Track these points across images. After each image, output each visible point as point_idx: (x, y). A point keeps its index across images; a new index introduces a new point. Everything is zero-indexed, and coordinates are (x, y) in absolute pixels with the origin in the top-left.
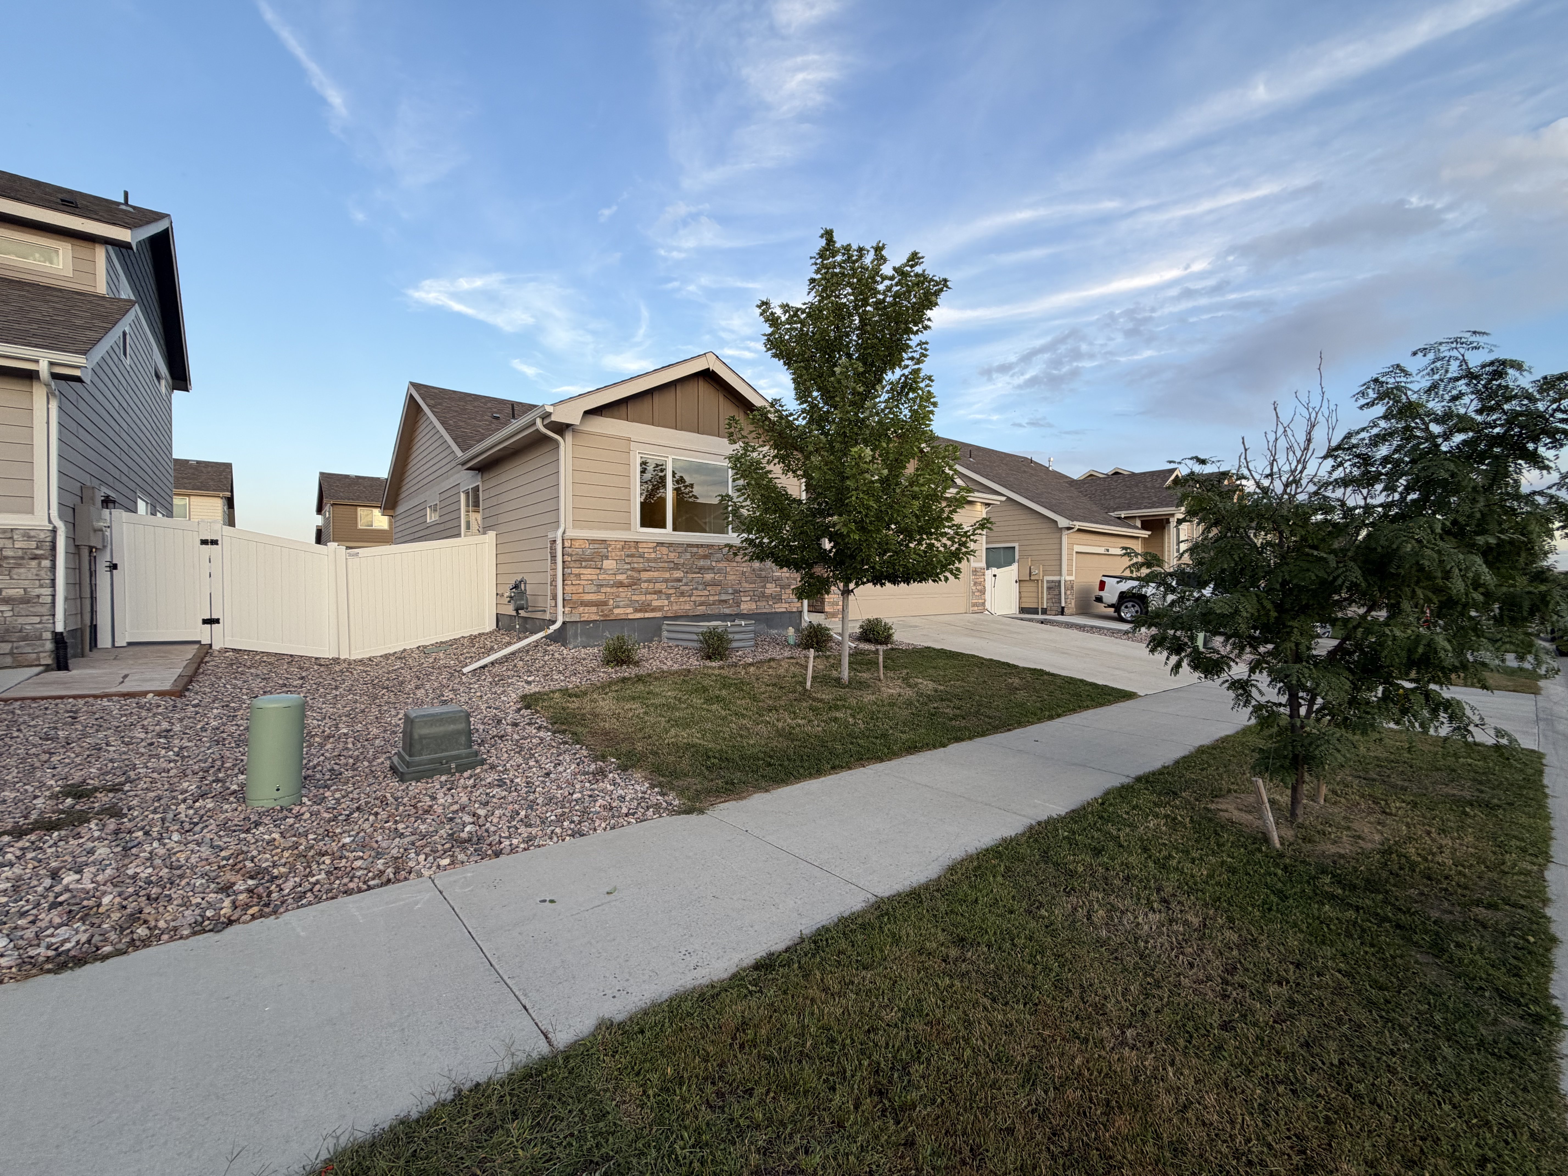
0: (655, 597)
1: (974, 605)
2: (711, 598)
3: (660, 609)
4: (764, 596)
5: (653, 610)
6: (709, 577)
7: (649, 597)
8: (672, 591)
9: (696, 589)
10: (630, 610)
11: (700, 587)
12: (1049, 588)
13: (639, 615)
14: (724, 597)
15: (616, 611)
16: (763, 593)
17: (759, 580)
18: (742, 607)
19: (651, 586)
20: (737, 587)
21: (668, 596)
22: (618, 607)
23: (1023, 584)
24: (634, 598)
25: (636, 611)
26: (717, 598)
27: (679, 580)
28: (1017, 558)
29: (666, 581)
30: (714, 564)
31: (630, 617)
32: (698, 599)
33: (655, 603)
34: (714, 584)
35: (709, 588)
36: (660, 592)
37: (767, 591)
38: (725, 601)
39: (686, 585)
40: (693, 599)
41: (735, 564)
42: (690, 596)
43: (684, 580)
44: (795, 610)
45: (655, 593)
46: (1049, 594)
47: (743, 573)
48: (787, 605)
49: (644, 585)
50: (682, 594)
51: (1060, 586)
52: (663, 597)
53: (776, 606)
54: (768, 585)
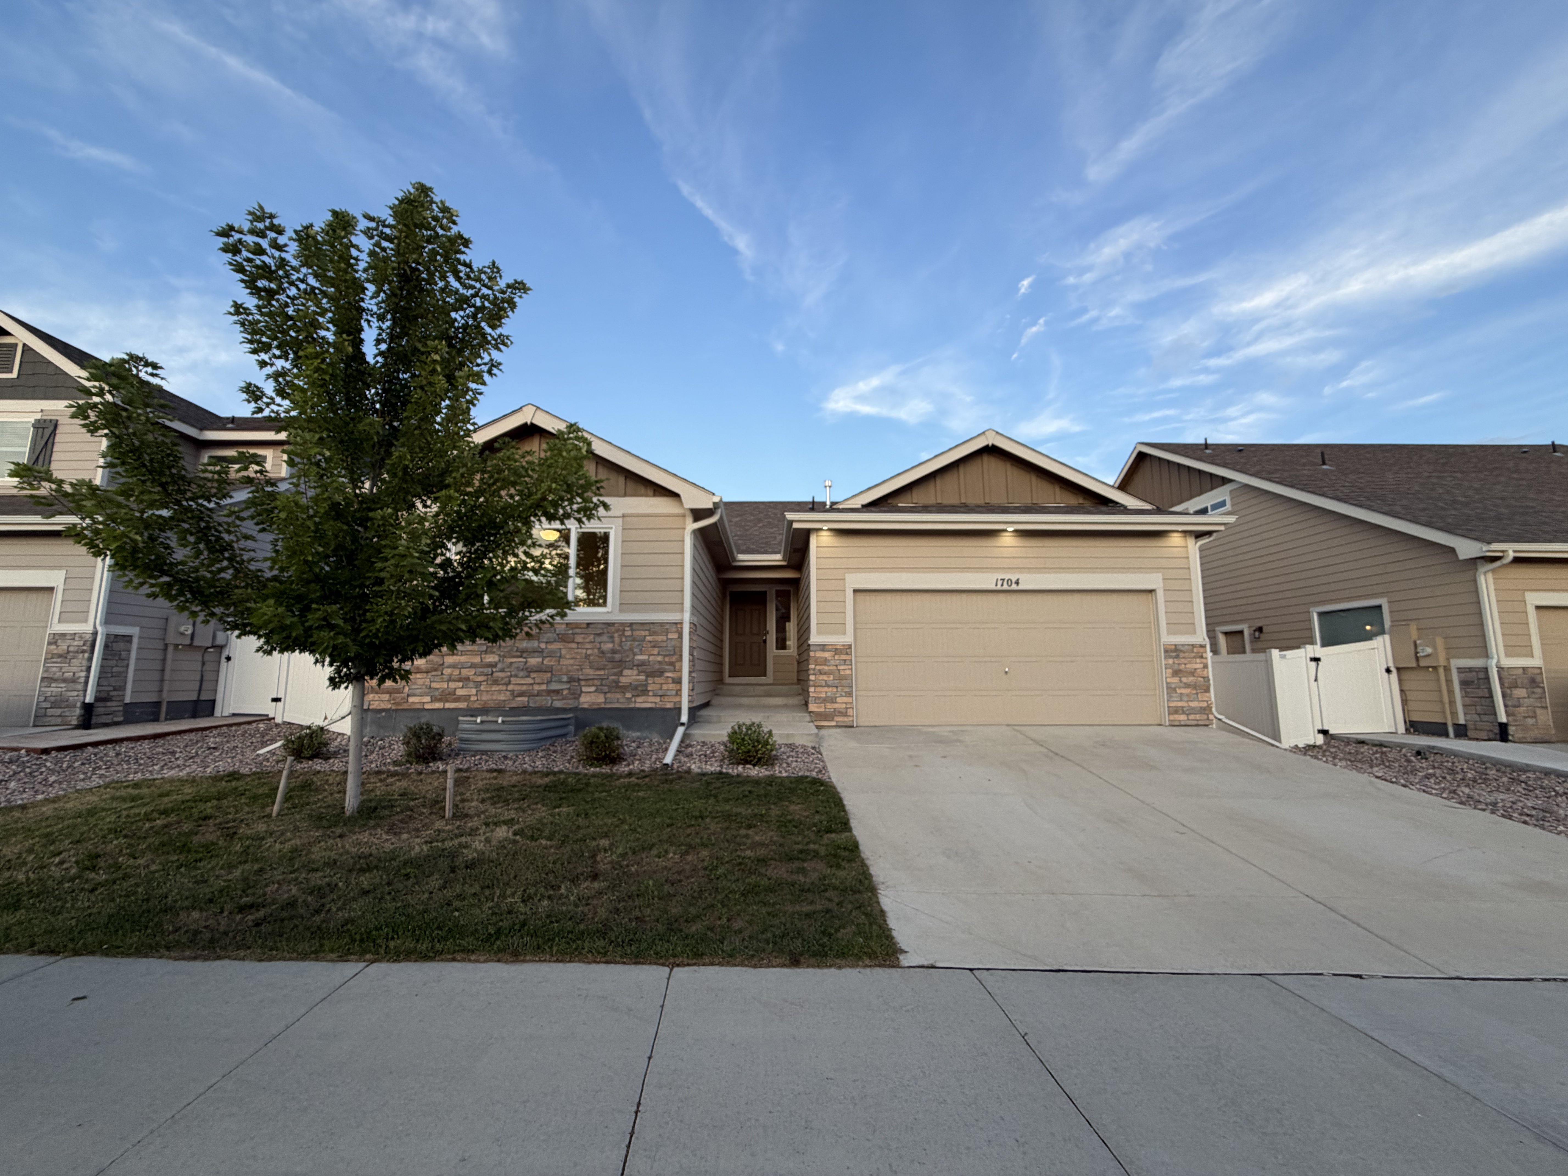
0: (460, 684)
1: (1175, 711)
2: (536, 687)
3: (467, 698)
4: (617, 687)
5: (458, 699)
6: (534, 661)
7: (452, 685)
8: (480, 679)
9: (516, 676)
10: (428, 699)
11: (521, 674)
12: (1464, 683)
13: (438, 705)
14: (554, 686)
15: (411, 700)
16: (617, 682)
17: (610, 665)
18: (583, 699)
19: (456, 672)
20: (575, 674)
21: (478, 684)
22: (414, 695)
23: (1406, 676)
24: (434, 685)
25: (434, 700)
26: (544, 687)
27: (493, 665)
28: (1387, 624)
29: (473, 666)
30: (543, 646)
31: (427, 707)
32: (517, 688)
33: (459, 692)
34: (539, 670)
35: (533, 675)
36: (467, 679)
37: (623, 680)
38: (557, 692)
39: (502, 670)
40: (510, 687)
41: (574, 645)
42: (507, 684)
43: (499, 666)
44: (669, 706)
45: (460, 680)
46: (1465, 695)
47: (587, 656)
48: (658, 699)
49: (447, 671)
50: (496, 682)
51: (1487, 679)
52: (471, 684)
53: (639, 699)
54: (626, 672)
